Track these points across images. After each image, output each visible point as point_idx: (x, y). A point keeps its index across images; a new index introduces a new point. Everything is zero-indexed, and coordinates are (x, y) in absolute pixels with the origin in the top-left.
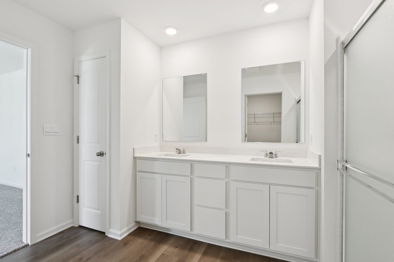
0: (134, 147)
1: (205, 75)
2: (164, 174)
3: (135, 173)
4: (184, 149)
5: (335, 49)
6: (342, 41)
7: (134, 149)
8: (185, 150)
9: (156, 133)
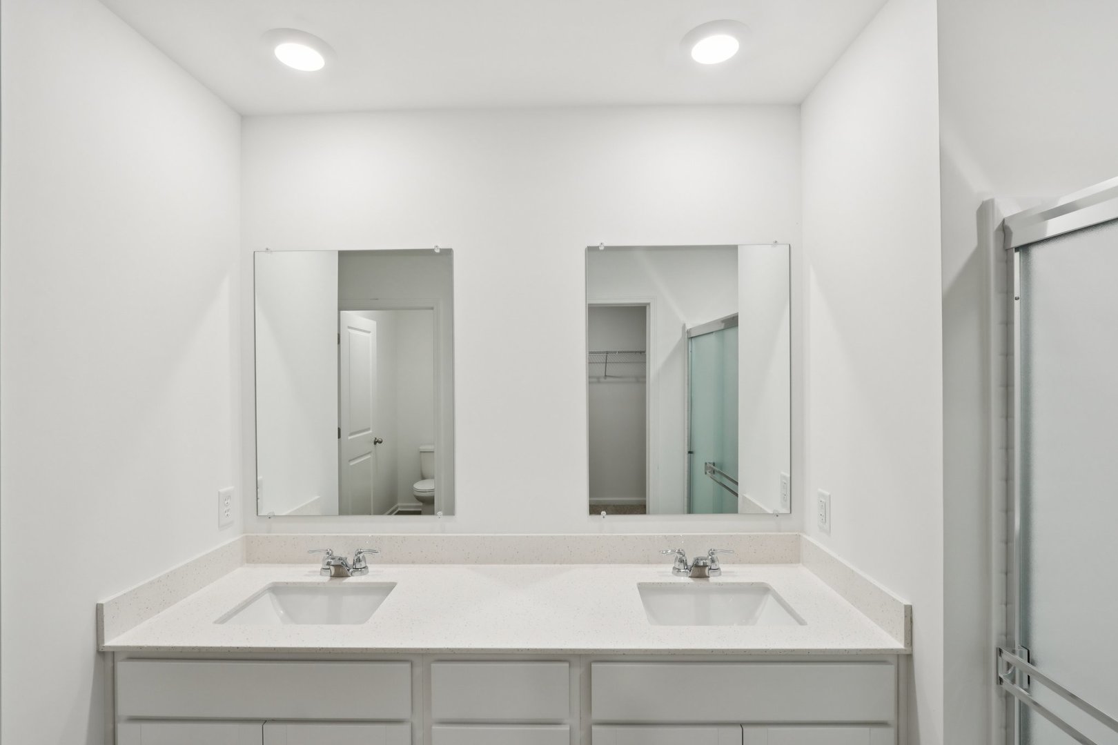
0: (100, 602)
1: (447, 253)
2: (274, 721)
3: (111, 726)
4: (361, 556)
5: (973, 243)
6: (1004, 221)
7: (99, 609)
8: (364, 557)
9: (221, 491)
